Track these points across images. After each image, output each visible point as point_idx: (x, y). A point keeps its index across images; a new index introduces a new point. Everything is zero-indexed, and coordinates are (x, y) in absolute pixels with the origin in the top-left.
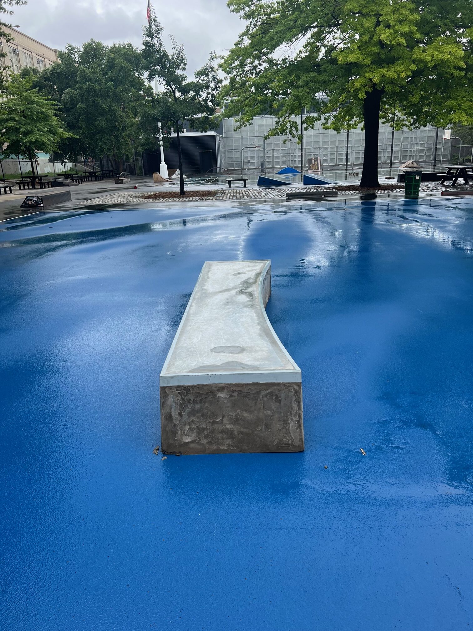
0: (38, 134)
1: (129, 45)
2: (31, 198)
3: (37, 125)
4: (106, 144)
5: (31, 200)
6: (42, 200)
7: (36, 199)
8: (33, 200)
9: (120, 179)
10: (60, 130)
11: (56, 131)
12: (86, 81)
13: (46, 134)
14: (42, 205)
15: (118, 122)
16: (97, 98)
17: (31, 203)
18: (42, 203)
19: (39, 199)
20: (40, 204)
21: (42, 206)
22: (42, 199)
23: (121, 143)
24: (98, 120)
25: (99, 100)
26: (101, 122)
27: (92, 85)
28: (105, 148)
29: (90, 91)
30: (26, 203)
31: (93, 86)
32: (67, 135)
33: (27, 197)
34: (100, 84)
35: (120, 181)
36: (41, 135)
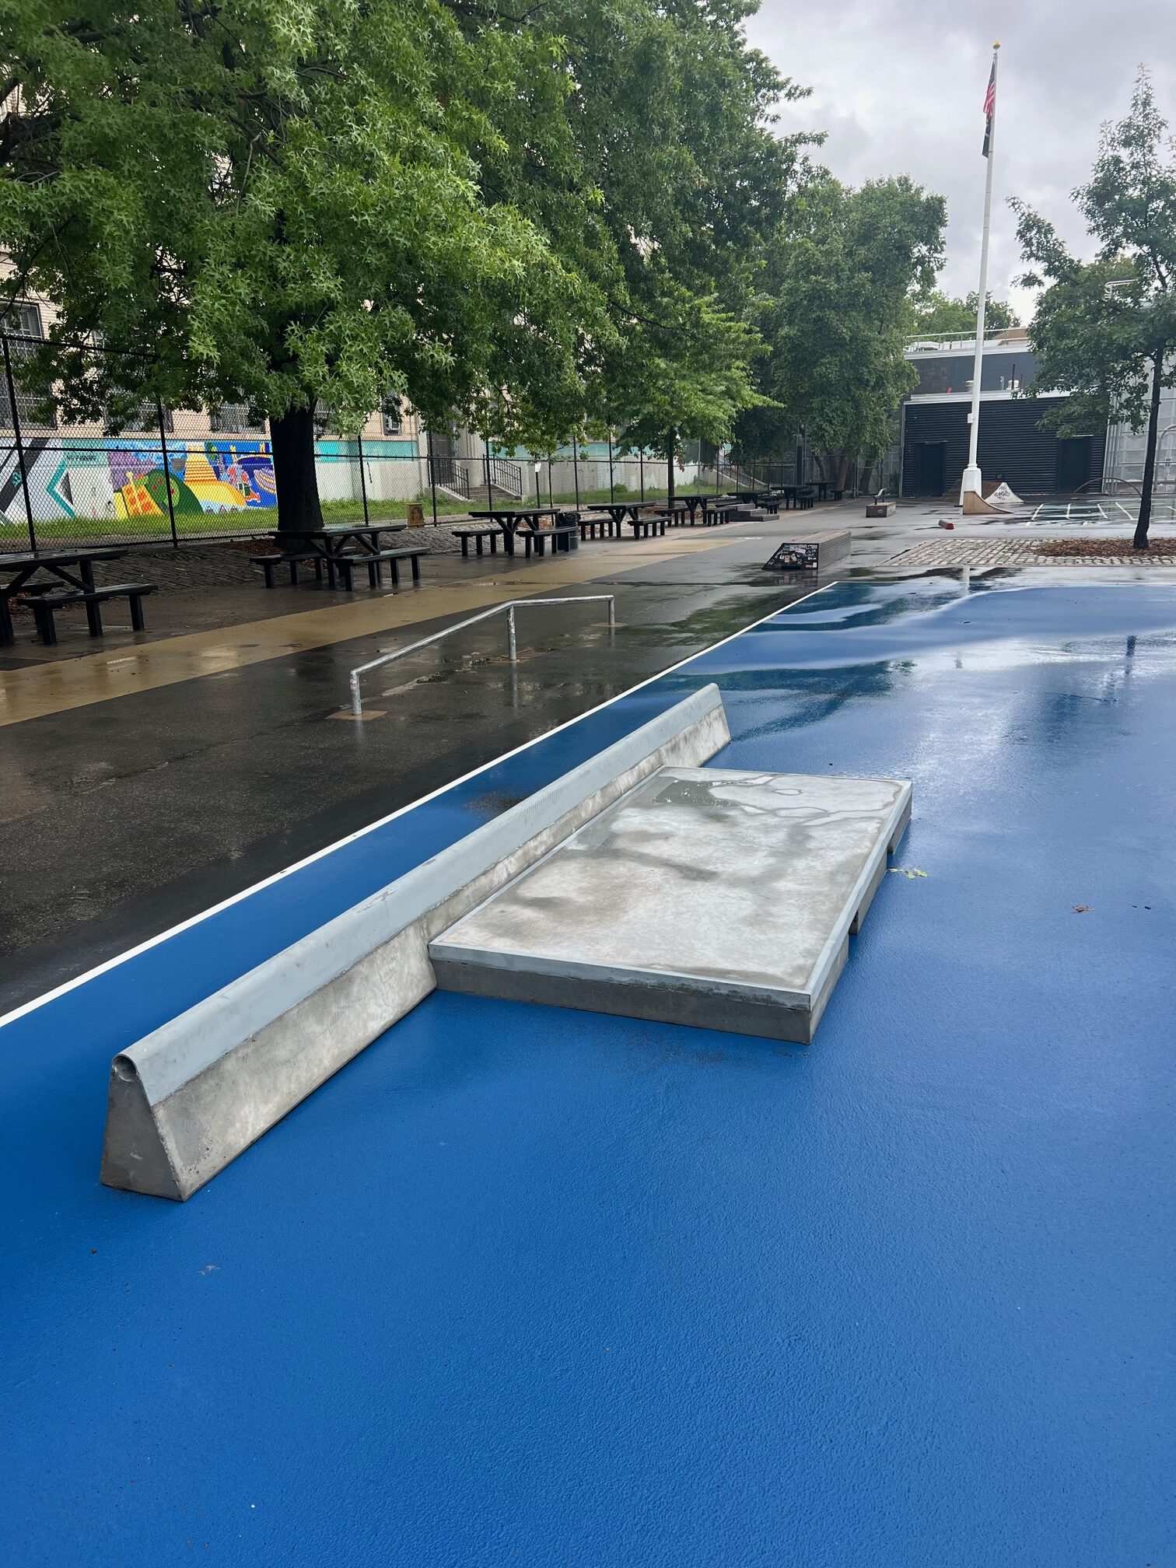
0: (703, 398)
1: (904, 182)
2: (792, 548)
3: (702, 379)
4: (830, 422)
5: (791, 553)
6: (816, 554)
7: (804, 552)
8: (796, 554)
9: (879, 504)
10: (747, 391)
11: (738, 391)
12: (810, 272)
13: (720, 398)
14: (815, 565)
15: (867, 367)
16: (828, 313)
17: (791, 559)
18: (817, 561)
19: (811, 550)
20: (811, 562)
21: (814, 569)
22: (817, 550)
23: (866, 417)
24: (822, 364)
25: (831, 314)
26: (829, 368)
27: (824, 281)
28: (828, 429)
29: (817, 296)
30: (778, 561)
31: (825, 284)
32: (759, 400)
33: (783, 545)
34: (838, 280)
35: (880, 511)
36: (709, 402)
